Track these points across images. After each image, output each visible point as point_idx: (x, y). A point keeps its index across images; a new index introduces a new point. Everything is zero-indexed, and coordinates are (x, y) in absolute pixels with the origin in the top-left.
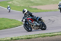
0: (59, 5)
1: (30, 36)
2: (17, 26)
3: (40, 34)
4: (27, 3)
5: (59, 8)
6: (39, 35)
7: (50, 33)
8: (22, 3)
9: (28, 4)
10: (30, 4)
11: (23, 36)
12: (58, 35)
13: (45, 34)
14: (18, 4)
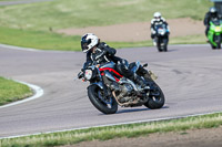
0: (153, 26)
1: (56, 134)
2: (11, 101)
3: (94, 129)
4: (43, 16)
5: (153, 36)
6: (89, 134)
7: (130, 125)
8: (27, 17)
9: (51, 20)
10: (57, 22)
11: (31, 137)
12: (157, 131)
13: (110, 127)
14: (13, 23)
